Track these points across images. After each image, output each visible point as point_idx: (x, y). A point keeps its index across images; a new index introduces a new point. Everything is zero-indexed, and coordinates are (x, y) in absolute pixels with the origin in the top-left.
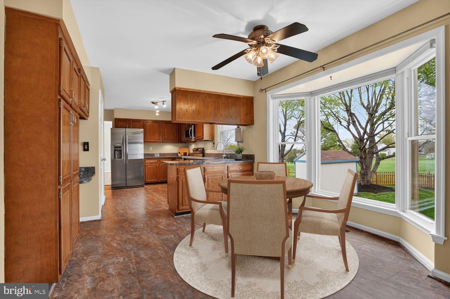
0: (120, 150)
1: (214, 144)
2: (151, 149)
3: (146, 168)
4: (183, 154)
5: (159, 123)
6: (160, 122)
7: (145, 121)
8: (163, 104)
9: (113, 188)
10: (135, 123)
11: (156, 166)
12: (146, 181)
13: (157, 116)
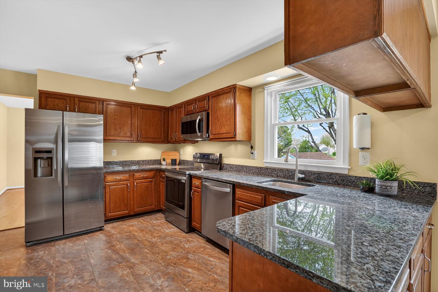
0: (48, 158)
1: (252, 148)
2: (114, 153)
3: (108, 190)
4: (169, 161)
5: (131, 107)
6: (133, 106)
7: (105, 103)
8: (159, 58)
9: (28, 244)
10: (84, 103)
11: (127, 185)
12: (107, 216)
13: (133, 91)
